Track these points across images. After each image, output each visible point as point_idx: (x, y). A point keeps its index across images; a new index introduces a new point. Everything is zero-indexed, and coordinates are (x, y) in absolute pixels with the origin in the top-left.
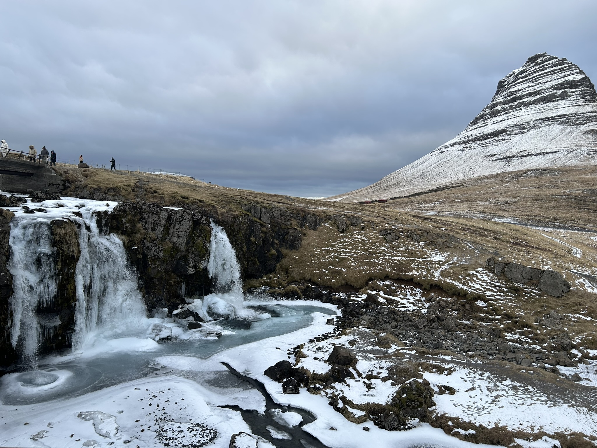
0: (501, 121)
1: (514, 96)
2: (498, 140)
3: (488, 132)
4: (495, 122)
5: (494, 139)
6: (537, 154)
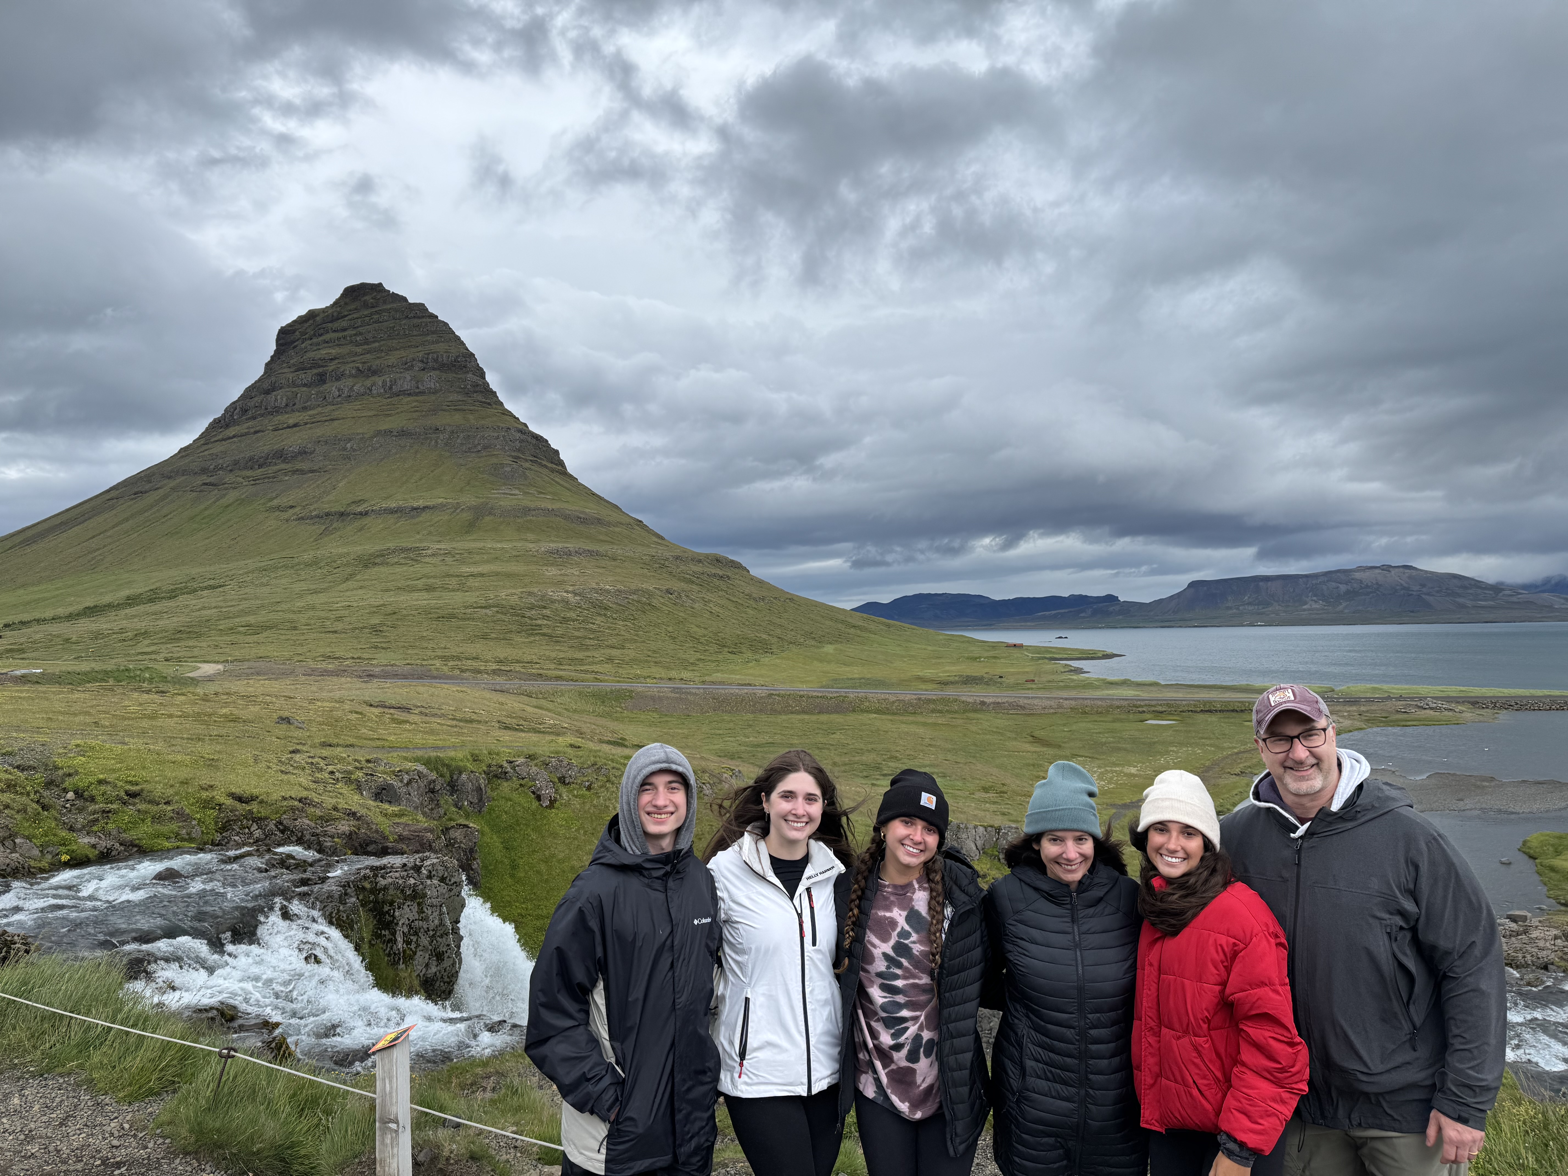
0: (295, 425)
1: (321, 370)
2: (295, 472)
3: (266, 449)
4: (280, 427)
5: (283, 466)
6: (392, 511)
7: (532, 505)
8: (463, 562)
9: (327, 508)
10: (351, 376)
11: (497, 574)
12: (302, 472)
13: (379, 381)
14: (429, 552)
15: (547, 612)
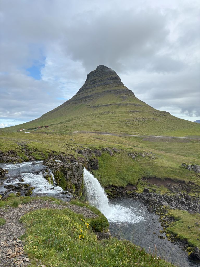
0: (90, 91)
1: (94, 81)
3: (86, 96)
4: (88, 92)
5: (88, 98)
6: (105, 105)
7: (128, 103)
8: (116, 114)
9: (95, 105)
10: (99, 82)
11: (122, 116)
12: (91, 99)
13: (103, 82)
14: (110, 112)
15: (130, 122)
